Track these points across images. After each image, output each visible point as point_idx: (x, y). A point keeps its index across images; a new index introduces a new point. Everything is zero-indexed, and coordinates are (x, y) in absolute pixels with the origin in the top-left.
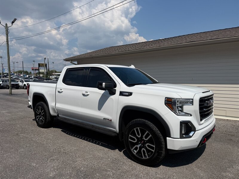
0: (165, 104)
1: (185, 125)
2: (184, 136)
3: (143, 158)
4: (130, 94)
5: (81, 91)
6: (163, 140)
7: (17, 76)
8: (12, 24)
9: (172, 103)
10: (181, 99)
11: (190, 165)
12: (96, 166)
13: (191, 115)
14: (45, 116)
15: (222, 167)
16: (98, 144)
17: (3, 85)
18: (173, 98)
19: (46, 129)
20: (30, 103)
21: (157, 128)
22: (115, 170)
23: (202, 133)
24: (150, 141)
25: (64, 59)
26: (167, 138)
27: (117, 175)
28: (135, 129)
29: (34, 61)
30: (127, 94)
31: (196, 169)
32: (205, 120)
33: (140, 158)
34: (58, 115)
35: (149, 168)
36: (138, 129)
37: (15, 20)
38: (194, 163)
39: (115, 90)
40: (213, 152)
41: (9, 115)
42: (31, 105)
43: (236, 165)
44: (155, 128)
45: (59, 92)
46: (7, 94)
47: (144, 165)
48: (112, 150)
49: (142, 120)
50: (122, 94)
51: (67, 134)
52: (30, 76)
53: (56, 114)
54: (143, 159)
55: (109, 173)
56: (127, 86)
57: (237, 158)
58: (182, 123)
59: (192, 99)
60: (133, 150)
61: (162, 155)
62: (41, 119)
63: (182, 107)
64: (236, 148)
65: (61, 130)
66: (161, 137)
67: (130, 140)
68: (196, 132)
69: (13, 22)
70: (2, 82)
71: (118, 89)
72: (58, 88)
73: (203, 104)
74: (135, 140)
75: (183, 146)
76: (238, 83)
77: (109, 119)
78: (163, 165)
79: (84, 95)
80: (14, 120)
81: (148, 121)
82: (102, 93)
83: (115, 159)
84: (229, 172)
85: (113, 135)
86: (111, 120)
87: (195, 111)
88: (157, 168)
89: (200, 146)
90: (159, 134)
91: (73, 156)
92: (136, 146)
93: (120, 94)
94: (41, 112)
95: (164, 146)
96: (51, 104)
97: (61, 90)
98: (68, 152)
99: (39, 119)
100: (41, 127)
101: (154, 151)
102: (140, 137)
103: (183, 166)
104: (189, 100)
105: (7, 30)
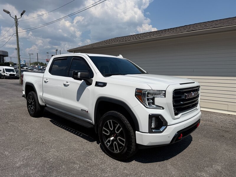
0: (135, 96)
1: (155, 118)
2: (153, 131)
3: (114, 151)
4: (104, 85)
5: (63, 81)
6: (132, 134)
7: (32, 67)
8: (21, 16)
9: (142, 94)
10: (151, 91)
11: (165, 161)
12: (67, 157)
13: (163, 109)
14: (35, 105)
15: (200, 166)
16: (79, 136)
17: (17, 75)
18: (143, 90)
19: (36, 118)
20: (24, 93)
21: (128, 121)
22: (83, 163)
23: (176, 128)
24: (121, 134)
25: (68, 50)
26: (136, 132)
27: (83, 168)
28: (108, 121)
29: (47, 53)
30: (102, 84)
31: (169, 167)
32: (182, 115)
33: (112, 151)
34: (46, 105)
35: (120, 162)
36: (110, 121)
37: (24, 12)
38: (170, 160)
39: (92, 80)
40: (196, 149)
41: (9, 103)
42: (24, 95)
43: (217, 164)
44: (126, 121)
45: (45, 82)
46: (17, 84)
47: (115, 159)
48: (90, 141)
49: (115, 112)
50: (97, 84)
51: (54, 124)
52: (44, 67)
53: (44, 104)
54: (115, 153)
55: (76, 165)
56: (104, 76)
57: (221, 156)
58: (151, 117)
59: (165, 91)
60: (106, 143)
61: (132, 150)
62: (32, 108)
63: (153, 99)
64: (224, 146)
65: (51, 119)
66: (131, 131)
67: (103, 132)
68: (168, 127)
69: (22, 14)
70: (16, 72)
71: (95, 80)
72: (45, 78)
73: (181, 97)
74: (108, 133)
75: (152, 142)
76: (235, 75)
77: (86, 111)
78: (135, 161)
79: (65, 85)
80: (11, 108)
81: (120, 113)
82: (80, 84)
83: (89, 151)
84: (206, 172)
85: (89, 126)
86: (87, 112)
87: (167, 104)
88: (128, 163)
89: (174, 142)
90: (129, 127)
91: (48, 146)
92: (108, 139)
93: (95, 85)
94: (32, 101)
95: (133, 141)
96: (40, 94)
97: (47, 79)
98: (46, 142)
99: (30, 109)
100: (32, 117)
101: (124, 145)
102: (112, 129)
103: (157, 163)
104: (161, 92)
105: (17, 22)
